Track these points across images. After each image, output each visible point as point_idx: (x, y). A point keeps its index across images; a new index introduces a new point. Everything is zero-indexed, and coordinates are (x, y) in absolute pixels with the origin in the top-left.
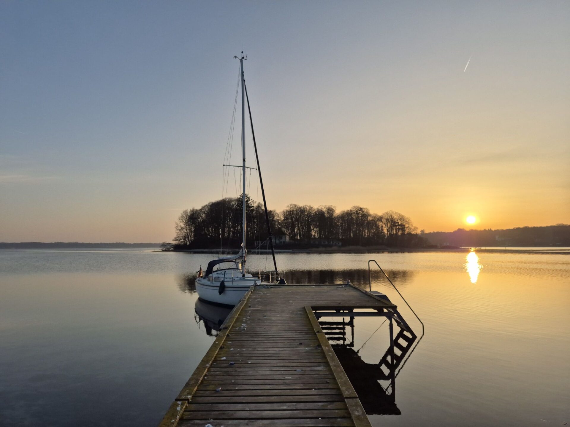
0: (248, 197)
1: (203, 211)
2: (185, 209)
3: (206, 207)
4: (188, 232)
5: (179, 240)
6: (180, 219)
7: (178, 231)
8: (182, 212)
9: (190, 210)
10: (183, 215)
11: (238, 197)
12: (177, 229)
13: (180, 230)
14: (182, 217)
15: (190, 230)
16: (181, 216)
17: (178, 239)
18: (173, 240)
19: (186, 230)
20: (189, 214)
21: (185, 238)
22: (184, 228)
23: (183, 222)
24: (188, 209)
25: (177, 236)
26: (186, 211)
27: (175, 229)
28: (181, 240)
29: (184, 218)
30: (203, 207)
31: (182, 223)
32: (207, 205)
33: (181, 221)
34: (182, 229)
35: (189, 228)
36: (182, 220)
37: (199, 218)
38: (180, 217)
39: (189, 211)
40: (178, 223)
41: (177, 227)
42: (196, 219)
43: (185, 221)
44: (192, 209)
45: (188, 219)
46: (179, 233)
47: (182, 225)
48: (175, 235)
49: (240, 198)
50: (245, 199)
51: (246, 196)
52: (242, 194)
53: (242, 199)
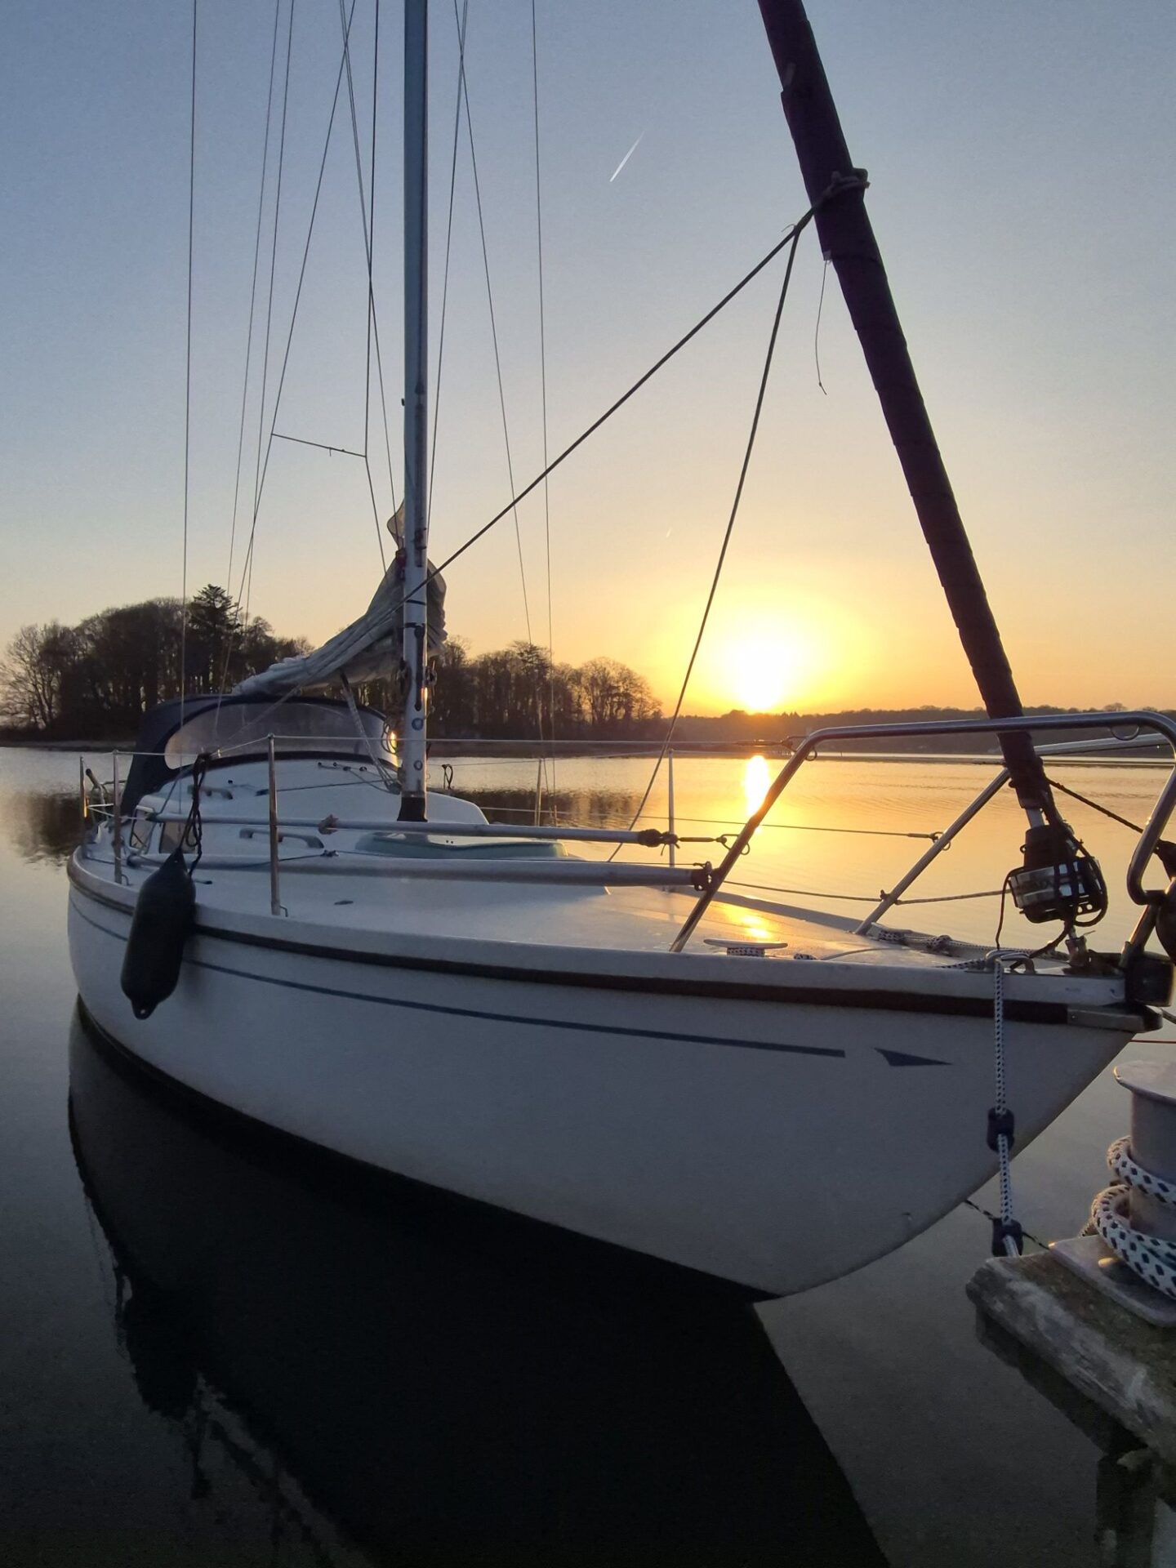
0: (224, 598)
1: (87, 632)
2: (28, 624)
3: (96, 623)
4: (40, 691)
5: (13, 714)
6: (12, 650)
7: (7, 688)
8: (18, 631)
9: (45, 626)
10: (21, 641)
11: (196, 596)
13: (13, 685)
14: (20, 645)
15: (46, 688)
16: (16, 645)
17: (6, 709)
19: (35, 686)
20: (41, 639)
21: (31, 707)
22: (26, 680)
23: (22, 662)
24: (36, 625)
26: (31, 629)
28: (17, 713)
29: (25, 649)
30: (87, 623)
31: (19, 665)
32: (98, 617)
33: (17, 657)
34: (20, 682)
35: (43, 680)
36: (20, 655)
37: (75, 654)
38: (12, 645)
39: (40, 629)
40: (6, 663)
42: (65, 654)
43: (28, 660)
44: (49, 625)
45: (40, 654)
46: (9, 692)
47: (20, 670)
49: (200, 599)
50: (216, 603)
51: (221, 595)
52: (208, 588)
53: (209, 602)
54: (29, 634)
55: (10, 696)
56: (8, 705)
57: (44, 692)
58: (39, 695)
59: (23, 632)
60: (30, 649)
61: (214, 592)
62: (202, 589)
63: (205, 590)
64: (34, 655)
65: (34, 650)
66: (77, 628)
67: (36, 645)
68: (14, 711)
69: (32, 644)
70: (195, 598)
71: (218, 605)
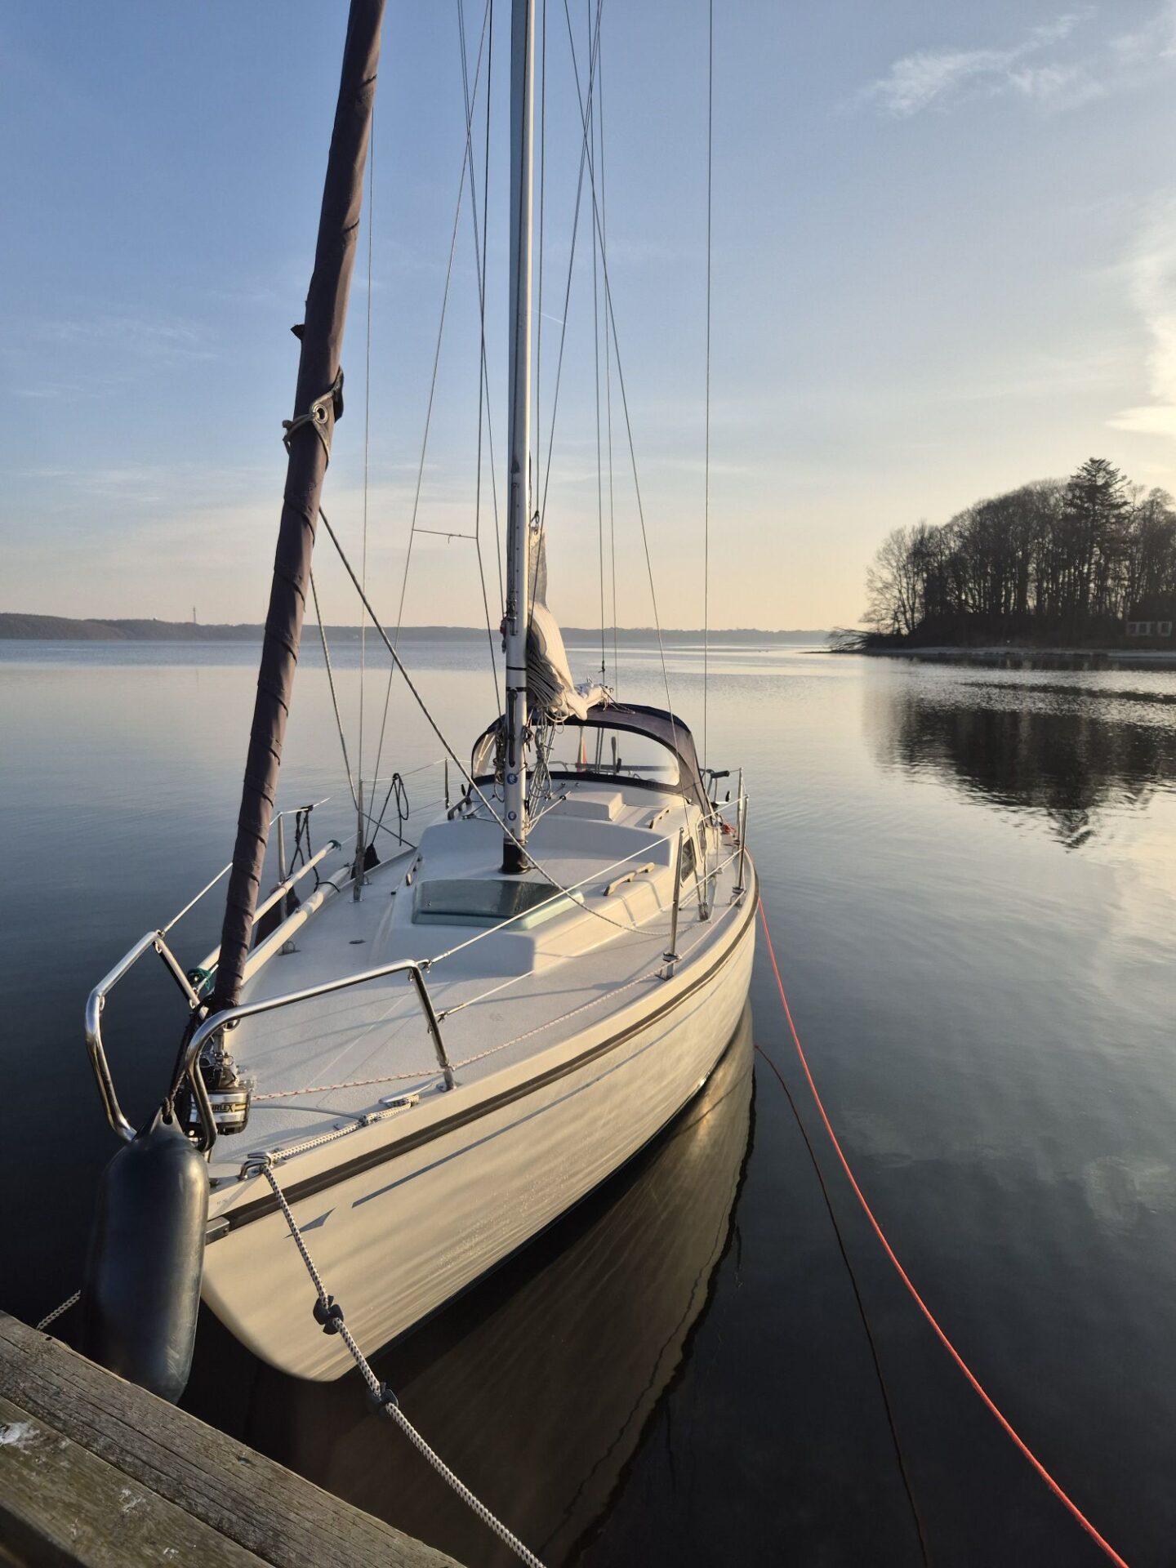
0: (1109, 473)
1: (956, 529)
2: (897, 527)
3: (965, 518)
4: (905, 596)
5: (879, 621)
6: (881, 556)
7: (875, 595)
8: (888, 536)
9: (913, 529)
10: (889, 545)
11: (1074, 474)
12: (869, 587)
13: (880, 591)
14: (888, 550)
15: (910, 591)
16: (885, 550)
17: (873, 616)
18: (860, 621)
19: (900, 592)
20: (909, 542)
21: (896, 613)
22: (891, 585)
23: (890, 567)
24: (905, 527)
25: (872, 609)
26: (900, 532)
27: (865, 589)
28: (883, 619)
29: (893, 554)
30: (956, 518)
31: (888, 571)
32: (969, 510)
33: (885, 563)
34: (887, 588)
35: (908, 584)
36: (888, 560)
37: (942, 553)
38: (881, 550)
39: (908, 531)
40: (875, 569)
41: (871, 581)
42: (930, 555)
43: (895, 564)
44: (918, 526)
45: (907, 558)
46: (875, 599)
47: (887, 575)
48: (865, 607)
49: (1078, 477)
50: (1098, 479)
51: (1104, 470)
52: (1090, 463)
53: (1089, 480)
54: (898, 537)
55: (877, 602)
56: (875, 611)
57: (908, 597)
58: (900, 599)
59: (892, 537)
60: (897, 553)
61: (1097, 465)
62: (1081, 465)
63: (1085, 466)
64: (901, 559)
65: (901, 555)
66: (947, 526)
67: (903, 548)
68: (879, 618)
69: (900, 548)
70: (1072, 477)
71: (1100, 482)
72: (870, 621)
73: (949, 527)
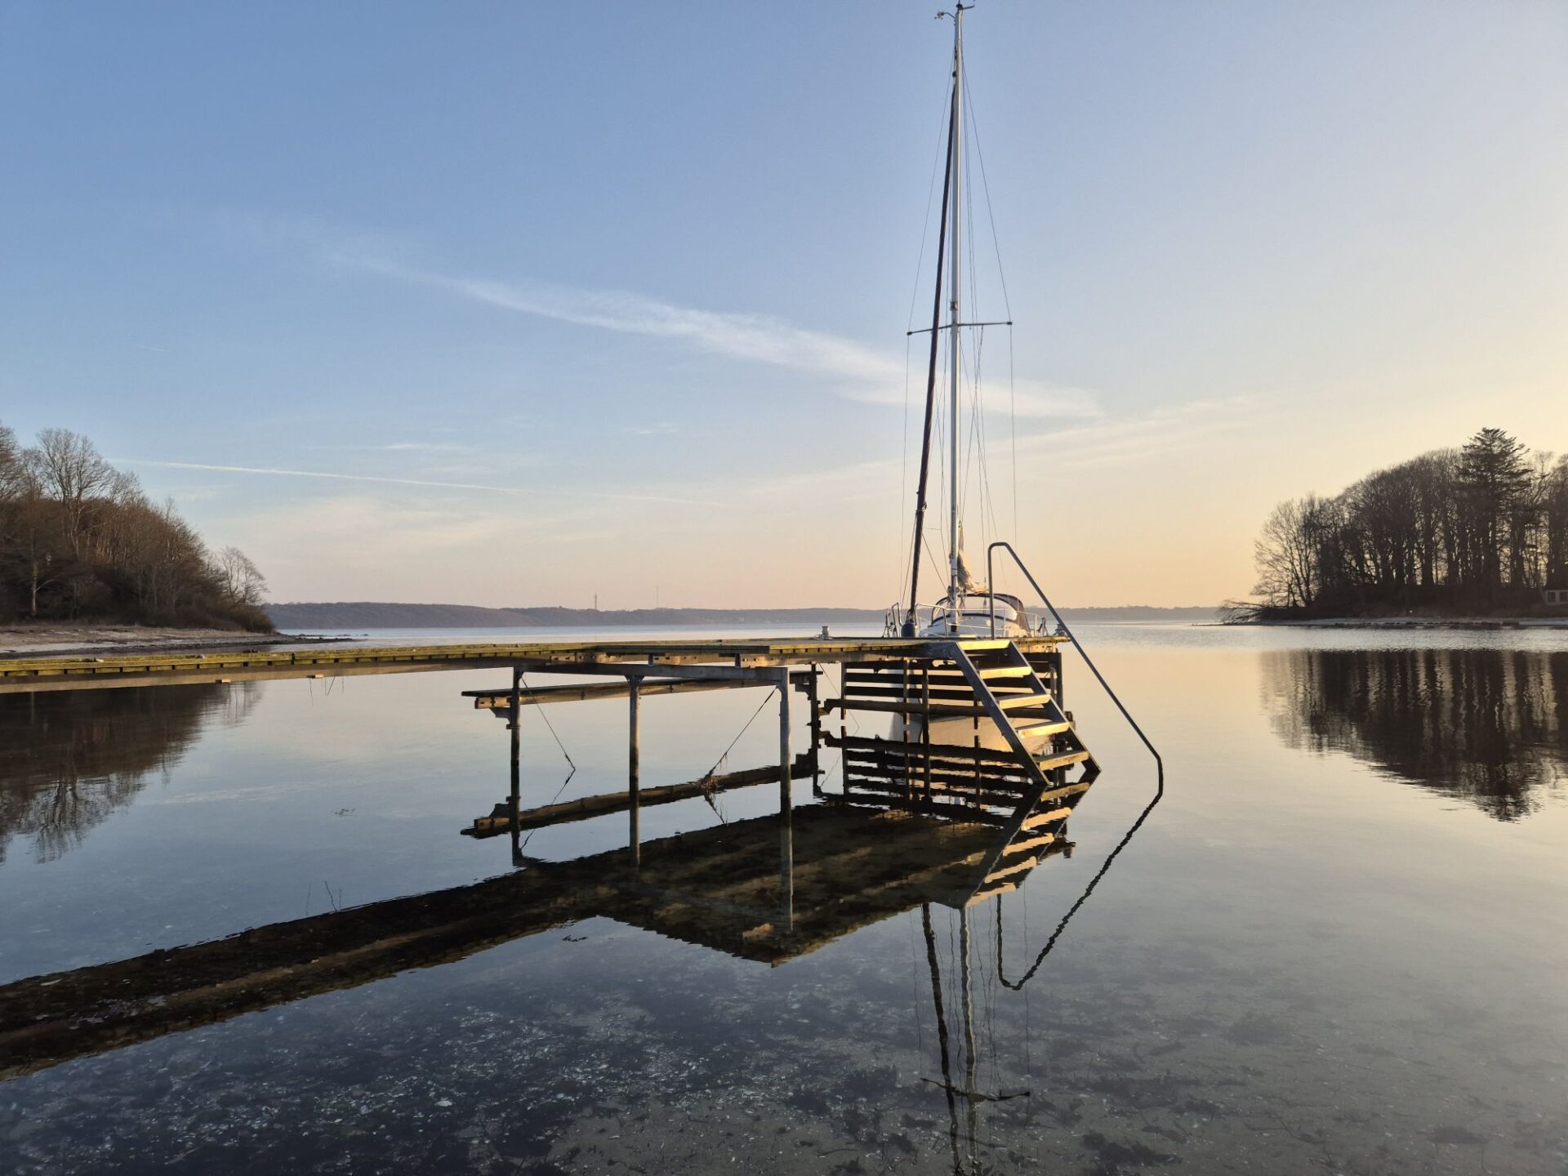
0: (1504, 442)
1: (1350, 500)
2: (1284, 500)
3: (1359, 489)
4: (1298, 568)
5: (1272, 593)
6: (1269, 529)
7: (1265, 567)
8: (1275, 510)
9: (1302, 502)
10: (1277, 518)
11: (1467, 444)
12: (1258, 559)
14: (1276, 523)
15: (1303, 563)
16: (1272, 523)
17: (1264, 588)
18: (1252, 594)
19: (1292, 562)
20: (1298, 515)
21: (1290, 586)
22: (1282, 557)
23: (1278, 540)
24: (1292, 500)
25: (1263, 581)
26: (1287, 505)
27: (1254, 562)
28: (1276, 592)
29: (1282, 527)
30: (1348, 490)
31: (1276, 543)
32: (1362, 482)
33: (1273, 535)
34: (1278, 560)
35: (1300, 555)
36: (1277, 533)
37: (1335, 525)
38: (1268, 523)
39: (1296, 504)
40: (1263, 543)
41: (1260, 554)
42: (1325, 526)
43: (1284, 537)
44: (1306, 499)
45: (1297, 530)
46: (1266, 571)
47: (1277, 548)
48: (1257, 579)
49: (1472, 447)
50: (1494, 448)
51: (1500, 439)
52: (1483, 433)
54: (1286, 511)
55: (1269, 575)
56: (1266, 583)
57: (1301, 568)
58: (1293, 571)
59: (1279, 510)
60: (1285, 525)
61: (1491, 435)
62: (1474, 435)
63: (1479, 436)
64: (1291, 532)
65: (1291, 528)
66: (1339, 498)
67: (1291, 521)
68: (1272, 590)
69: (1288, 521)
70: (1465, 447)
71: (1496, 450)
72: (1263, 593)
73: (1342, 499)
